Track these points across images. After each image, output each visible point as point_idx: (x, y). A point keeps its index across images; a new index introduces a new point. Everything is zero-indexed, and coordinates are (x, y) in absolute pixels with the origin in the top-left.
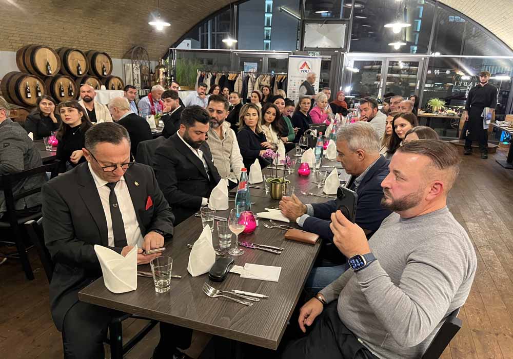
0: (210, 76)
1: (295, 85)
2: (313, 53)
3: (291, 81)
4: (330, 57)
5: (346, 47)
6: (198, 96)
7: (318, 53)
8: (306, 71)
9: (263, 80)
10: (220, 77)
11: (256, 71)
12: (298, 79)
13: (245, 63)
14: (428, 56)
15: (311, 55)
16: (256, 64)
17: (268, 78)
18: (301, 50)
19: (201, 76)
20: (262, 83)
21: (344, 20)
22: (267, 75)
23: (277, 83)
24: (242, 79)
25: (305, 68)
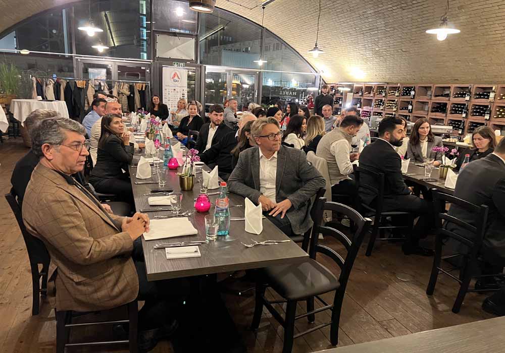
0: (51, 82)
1: (169, 94)
3: (166, 89)
4: (195, 68)
5: (196, 59)
7: (183, 64)
8: (177, 81)
9: (121, 88)
10: (65, 84)
11: (104, 78)
12: (171, 88)
13: (90, 70)
14: (262, 70)
15: (176, 65)
16: (104, 71)
17: (126, 86)
18: (154, 60)
19: (38, 83)
20: (121, 91)
21: (192, 35)
22: (124, 82)
23: (139, 91)
24: (93, 86)
25: (176, 78)
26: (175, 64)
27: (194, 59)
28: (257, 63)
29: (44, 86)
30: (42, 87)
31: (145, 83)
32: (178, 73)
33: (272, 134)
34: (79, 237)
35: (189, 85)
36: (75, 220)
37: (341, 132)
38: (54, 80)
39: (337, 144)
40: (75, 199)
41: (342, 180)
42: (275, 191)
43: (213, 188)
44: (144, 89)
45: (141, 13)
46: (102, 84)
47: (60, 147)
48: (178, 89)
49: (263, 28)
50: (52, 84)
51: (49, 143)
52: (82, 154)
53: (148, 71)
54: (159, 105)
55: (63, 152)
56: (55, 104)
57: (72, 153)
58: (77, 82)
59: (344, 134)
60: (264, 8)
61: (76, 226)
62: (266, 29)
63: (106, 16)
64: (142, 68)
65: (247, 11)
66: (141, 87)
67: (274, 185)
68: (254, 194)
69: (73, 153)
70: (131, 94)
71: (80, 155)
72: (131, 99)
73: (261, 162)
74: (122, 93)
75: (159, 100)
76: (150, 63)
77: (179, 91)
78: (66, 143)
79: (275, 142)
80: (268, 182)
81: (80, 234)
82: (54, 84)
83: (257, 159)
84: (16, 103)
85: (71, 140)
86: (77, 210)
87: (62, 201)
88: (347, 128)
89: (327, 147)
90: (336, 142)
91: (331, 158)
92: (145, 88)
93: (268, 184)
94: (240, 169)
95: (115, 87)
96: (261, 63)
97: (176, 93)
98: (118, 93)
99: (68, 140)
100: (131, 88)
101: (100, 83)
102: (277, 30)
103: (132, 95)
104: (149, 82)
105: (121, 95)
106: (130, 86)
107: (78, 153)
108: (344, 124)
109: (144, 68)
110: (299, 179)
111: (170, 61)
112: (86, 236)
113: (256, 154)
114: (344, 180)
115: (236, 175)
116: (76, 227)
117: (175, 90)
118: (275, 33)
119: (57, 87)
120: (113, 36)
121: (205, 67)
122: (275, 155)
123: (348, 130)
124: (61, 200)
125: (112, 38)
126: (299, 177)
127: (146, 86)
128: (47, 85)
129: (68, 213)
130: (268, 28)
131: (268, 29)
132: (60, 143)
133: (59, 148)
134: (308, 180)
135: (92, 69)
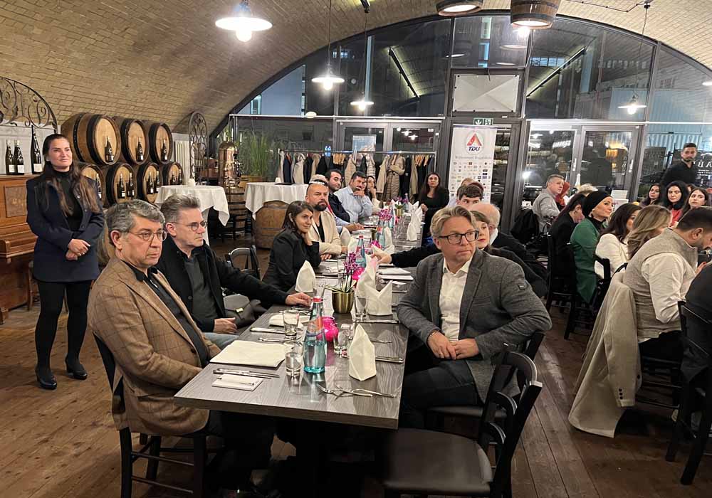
0: (302, 158)
1: (460, 171)
2: (481, 120)
3: (455, 163)
4: (510, 126)
5: (520, 110)
6: (352, 192)
7: (490, 120)
8: (476, 149)
9: (393, 164)
10: (319, 160)
11: (373, 149)
12: (464, 160)
13: (355, 138)
14: (647, 122)
15: (478, 123)
16: (373, 139)
17: (400, 160)
18: (448, 115)
19: (286, 158)
20: (392, 168)
21: (516, 69)
22: (397, 154)
23: (418, 167)
24: (355, 162)
25: (475, 144)
26: (476, 120)
27: (515, 111)
28: (626, 109)
29: (293, 165)
30: (290, 165)
31: (430, 154)
32: (478, 135)
33: (457, 234)
34: (133, 340)
35: (498, 155)
36: (131, 321)
37: (674, 238)
38: (305, 156)
39: (656, 260)
40: (135, 296)
41: (666, 331)
42: (459, 328)
43: (378, 314)
44: (425, 164)
45: (482, 37)
46: (367, 158)
47: (128, 235)
48: (477, 162)
49: (656, 42)
50: (303, 161)
51: (118, 230)
52: (152, 245)
53: (437, 134)
54: (437, 188)
55: (130, 242)
56: (294, 188)
57: (140, 244)
58: (334, 156)
59: (680, 244)
60: (647, 7)
61: (130, 328)
62: (663, 44)
63: (391, 53)
64: (429, 130)
65: (622, 15)
66: (421, 161)
67: (457, 317)
68: (424, 329)
69: (142, 243)
70: (405, 172)
71: (150, 246)
72: (404, 180)
73: (444, 278)
74: (393, 171)
75: (437, 181)
76: (440, 122)
77: (478, 165)
78: (135, 231)
79: (460, 248)
80: (449, 312)
81: (135, 337)
82: (305, 160)
83: (439, 272)
84: (249, 188)
85: (141, 227)
86: (135, 310)
87: (118, 297)
88: (690, 231)
89: (637, 266)
90: (656, 257)
91: (641, 287)
92: (428, 163)
93: (451, 315)
94: (415, 288)
95: (384, 163)
96: (632, 108)
97: (473, 169)
98: (387, 171)
99: (136, 226)
100: (408, 164)
101: (364, 157)
102: (683, 44)
103: (407, 174)
104: (435, 153)
105: (390, 175)
106: (407, 159)
107: (147, 244)
108: (684, 224)
109: (432, 130)
110: (503, 312)
111: (470, 117)
112: (143, 341)
113: (439, 264)
114: (669, 333)
115: (408, 297)
116: (132, 328)
117: (470, 163)
118: (681, 49)
119: (308, 163)
120: (411, 82)
121: (529, 122)
122: (465, 268)
123: (691, 236)
124: (117, 295)
125: (409, 85)
126: (501, 308)
127: (430, 159)
128: (297, 161)
129: (123, 311)
130: (664, 41)
131: (667, 43)
132: (128, 231)
133: (127, 237)
134: (518, 315)
135: (357, 137)
